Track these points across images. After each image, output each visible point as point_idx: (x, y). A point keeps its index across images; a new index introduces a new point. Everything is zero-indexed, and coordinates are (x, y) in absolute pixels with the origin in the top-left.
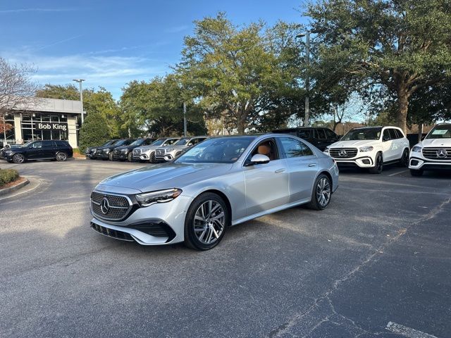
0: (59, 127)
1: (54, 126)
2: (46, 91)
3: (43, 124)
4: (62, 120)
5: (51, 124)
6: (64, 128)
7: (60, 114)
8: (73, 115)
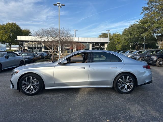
0: (101, 47)
1: (100, 46)
2: (102, 35)
3: (97, 46)
4: (103, 44)
5: (99, 46)
6: (103, 47)
7: (102, 42)
8: (106, 43)
